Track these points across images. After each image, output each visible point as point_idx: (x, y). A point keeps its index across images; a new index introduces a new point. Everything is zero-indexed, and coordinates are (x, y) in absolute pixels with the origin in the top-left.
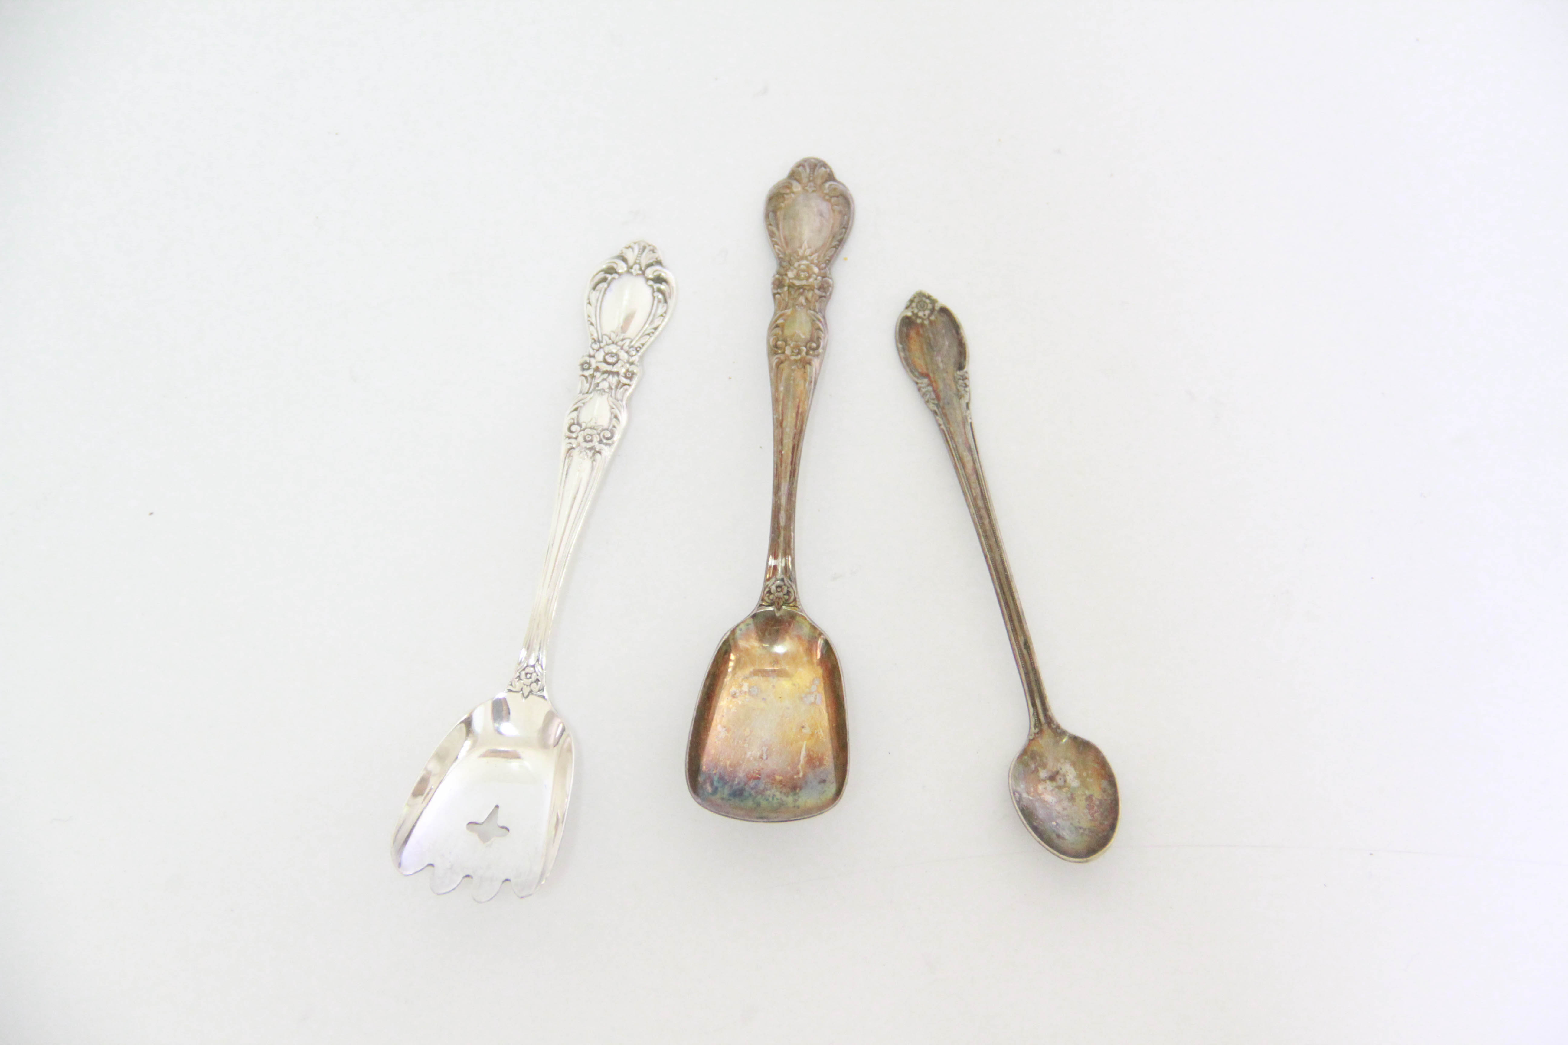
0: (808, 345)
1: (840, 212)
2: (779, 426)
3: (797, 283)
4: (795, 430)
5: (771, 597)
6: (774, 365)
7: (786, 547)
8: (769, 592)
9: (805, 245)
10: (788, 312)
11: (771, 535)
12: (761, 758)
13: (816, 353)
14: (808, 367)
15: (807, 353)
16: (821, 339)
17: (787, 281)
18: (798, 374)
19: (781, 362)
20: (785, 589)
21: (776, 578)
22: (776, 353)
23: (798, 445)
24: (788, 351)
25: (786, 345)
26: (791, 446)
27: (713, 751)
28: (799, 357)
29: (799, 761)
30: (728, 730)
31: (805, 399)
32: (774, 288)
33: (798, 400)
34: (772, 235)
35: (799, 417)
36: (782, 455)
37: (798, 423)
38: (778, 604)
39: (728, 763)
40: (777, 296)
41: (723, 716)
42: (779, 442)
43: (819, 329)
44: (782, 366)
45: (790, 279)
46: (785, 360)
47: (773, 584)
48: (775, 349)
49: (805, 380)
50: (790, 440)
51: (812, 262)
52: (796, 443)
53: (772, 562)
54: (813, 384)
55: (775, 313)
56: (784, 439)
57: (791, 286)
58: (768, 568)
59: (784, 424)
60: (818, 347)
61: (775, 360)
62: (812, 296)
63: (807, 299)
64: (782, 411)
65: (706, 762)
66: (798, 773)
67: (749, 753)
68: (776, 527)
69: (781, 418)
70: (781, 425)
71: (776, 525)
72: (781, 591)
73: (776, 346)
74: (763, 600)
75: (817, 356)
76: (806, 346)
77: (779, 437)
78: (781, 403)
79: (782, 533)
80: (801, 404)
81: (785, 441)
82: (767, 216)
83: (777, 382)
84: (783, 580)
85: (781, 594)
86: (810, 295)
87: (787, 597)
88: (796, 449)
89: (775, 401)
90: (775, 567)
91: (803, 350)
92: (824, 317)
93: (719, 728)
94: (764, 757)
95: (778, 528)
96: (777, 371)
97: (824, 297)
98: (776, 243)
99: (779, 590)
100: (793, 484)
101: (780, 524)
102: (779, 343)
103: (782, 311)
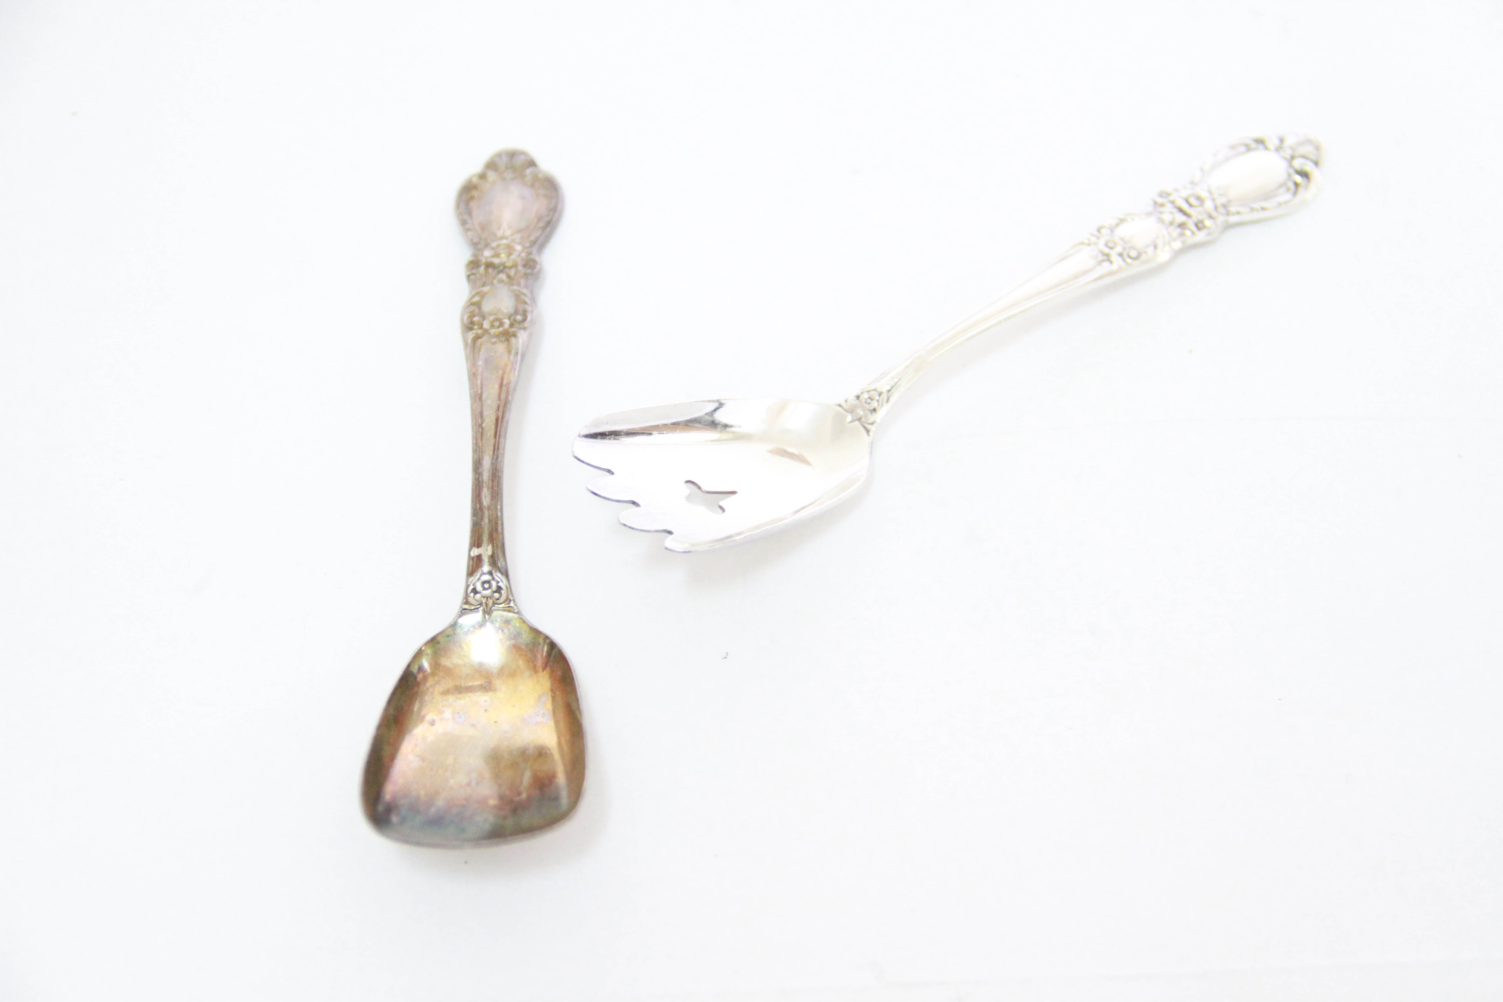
0: (512, 318)
1: (546, 196)
2: (477, 399)
3: (496, 261)
4: (499, 402)
5: (478, 596)
6: (469, 341)
7: (492, 530)
8: (475, 591)
9: (505, 225)
10: (486, 289)
11: (472, 519)
12: (469, 784)
13: (521, 326)
14: (513, 340)
15: (511, 325)
16: (527, 312)
17: (483, 260)
18: (501, 347)
19: (477, 338)
20: (494, 583)
21: (482, 571)
22: (471, 329)
23: (503, 417)
24: (486, 325)
25: (484, 319)
26: (494, 418)
27: (401, 781)
28: (501, 329)
29: (522, 782)
30: (423, 760)
31: (511, 369)
32: (468, 270)
33: (501, 372)
34: (464, 223)
35: (504, 388)
36: (482, 428)
37: (502, 395)
38: (487, 605)
39: (422, 793)
40: (472, 277)
41: (416, 745)
42: (478, 417)
43: (525, 303)
44: (479, 341)
45: (486, 258)
46: (483, 335)
47: (479, 579)
48: (469, 326)
49: (509, 352)
50: (491, 412)
51: (514, 241)
52: (500, 414)
53: (475, 552)
54: (519, 358)
55: (471, 292)
56: (484, 411)
57: (489, 265)
58: (471, 558)
59: (484, 396)
60: (524, 320)
61: (471, 335)
62: (516, 273)
63: (509, 277)
64: (482, 385)
65: (390, 790)
66: (519, 794)
67: (452, 782)
68: (478, 508)
69: (479, 392)
70: (480, 398)
71: (478, 505)
72: (490, 587)
73: (472, 323)
74: (467, 602)
75: (525, 329)
76: (509, 319)
77: (478, 412)
78: (479, 378)
79: (486, 513)
80: (506, 376)
81: (485, 413)
82: (458, 206)
83: (474, 357)
84: (490, 573)
85: (488, 592)
86: (512, 272)
87: (497, 595)
88: (499, 422)
89: (473, 375)
90: (479, 558)
91: (505, 323)
92: (532, 292)
93: (411, 757)
94: (474, 783)
95: (481, 509)
96: (473, 347)
97: (532, 274)
98: (468, 230)
99: (486, 586)
100: (497, 458)
101: (482, 503)
102: (476, 319)
103: (479, 288)
